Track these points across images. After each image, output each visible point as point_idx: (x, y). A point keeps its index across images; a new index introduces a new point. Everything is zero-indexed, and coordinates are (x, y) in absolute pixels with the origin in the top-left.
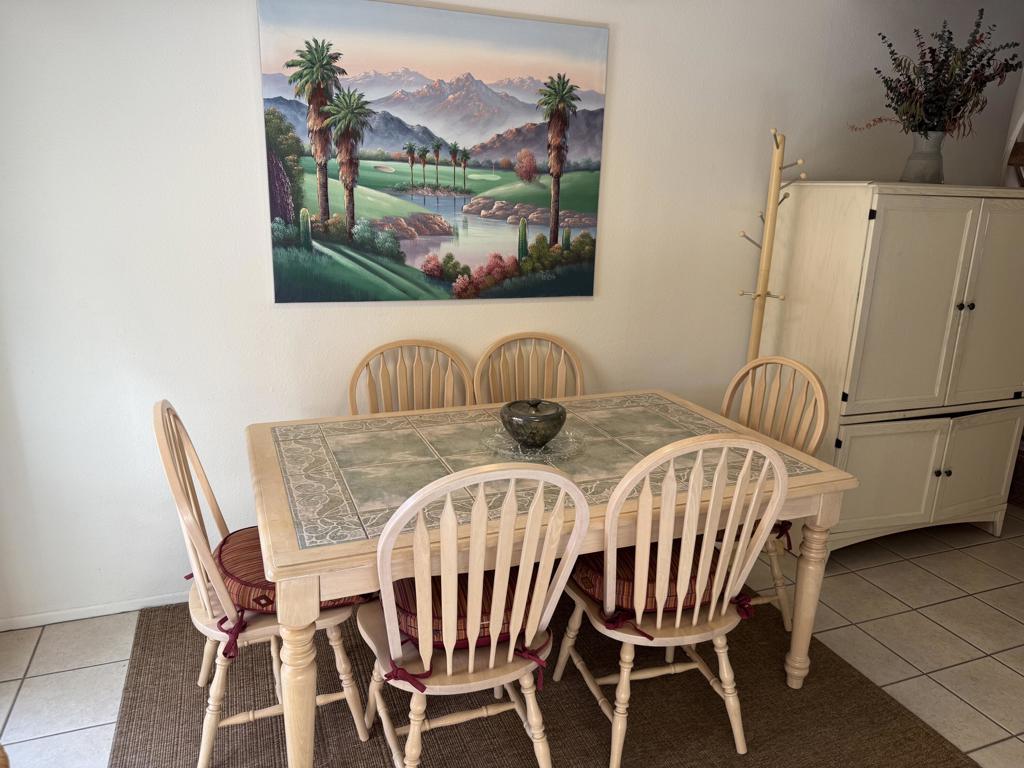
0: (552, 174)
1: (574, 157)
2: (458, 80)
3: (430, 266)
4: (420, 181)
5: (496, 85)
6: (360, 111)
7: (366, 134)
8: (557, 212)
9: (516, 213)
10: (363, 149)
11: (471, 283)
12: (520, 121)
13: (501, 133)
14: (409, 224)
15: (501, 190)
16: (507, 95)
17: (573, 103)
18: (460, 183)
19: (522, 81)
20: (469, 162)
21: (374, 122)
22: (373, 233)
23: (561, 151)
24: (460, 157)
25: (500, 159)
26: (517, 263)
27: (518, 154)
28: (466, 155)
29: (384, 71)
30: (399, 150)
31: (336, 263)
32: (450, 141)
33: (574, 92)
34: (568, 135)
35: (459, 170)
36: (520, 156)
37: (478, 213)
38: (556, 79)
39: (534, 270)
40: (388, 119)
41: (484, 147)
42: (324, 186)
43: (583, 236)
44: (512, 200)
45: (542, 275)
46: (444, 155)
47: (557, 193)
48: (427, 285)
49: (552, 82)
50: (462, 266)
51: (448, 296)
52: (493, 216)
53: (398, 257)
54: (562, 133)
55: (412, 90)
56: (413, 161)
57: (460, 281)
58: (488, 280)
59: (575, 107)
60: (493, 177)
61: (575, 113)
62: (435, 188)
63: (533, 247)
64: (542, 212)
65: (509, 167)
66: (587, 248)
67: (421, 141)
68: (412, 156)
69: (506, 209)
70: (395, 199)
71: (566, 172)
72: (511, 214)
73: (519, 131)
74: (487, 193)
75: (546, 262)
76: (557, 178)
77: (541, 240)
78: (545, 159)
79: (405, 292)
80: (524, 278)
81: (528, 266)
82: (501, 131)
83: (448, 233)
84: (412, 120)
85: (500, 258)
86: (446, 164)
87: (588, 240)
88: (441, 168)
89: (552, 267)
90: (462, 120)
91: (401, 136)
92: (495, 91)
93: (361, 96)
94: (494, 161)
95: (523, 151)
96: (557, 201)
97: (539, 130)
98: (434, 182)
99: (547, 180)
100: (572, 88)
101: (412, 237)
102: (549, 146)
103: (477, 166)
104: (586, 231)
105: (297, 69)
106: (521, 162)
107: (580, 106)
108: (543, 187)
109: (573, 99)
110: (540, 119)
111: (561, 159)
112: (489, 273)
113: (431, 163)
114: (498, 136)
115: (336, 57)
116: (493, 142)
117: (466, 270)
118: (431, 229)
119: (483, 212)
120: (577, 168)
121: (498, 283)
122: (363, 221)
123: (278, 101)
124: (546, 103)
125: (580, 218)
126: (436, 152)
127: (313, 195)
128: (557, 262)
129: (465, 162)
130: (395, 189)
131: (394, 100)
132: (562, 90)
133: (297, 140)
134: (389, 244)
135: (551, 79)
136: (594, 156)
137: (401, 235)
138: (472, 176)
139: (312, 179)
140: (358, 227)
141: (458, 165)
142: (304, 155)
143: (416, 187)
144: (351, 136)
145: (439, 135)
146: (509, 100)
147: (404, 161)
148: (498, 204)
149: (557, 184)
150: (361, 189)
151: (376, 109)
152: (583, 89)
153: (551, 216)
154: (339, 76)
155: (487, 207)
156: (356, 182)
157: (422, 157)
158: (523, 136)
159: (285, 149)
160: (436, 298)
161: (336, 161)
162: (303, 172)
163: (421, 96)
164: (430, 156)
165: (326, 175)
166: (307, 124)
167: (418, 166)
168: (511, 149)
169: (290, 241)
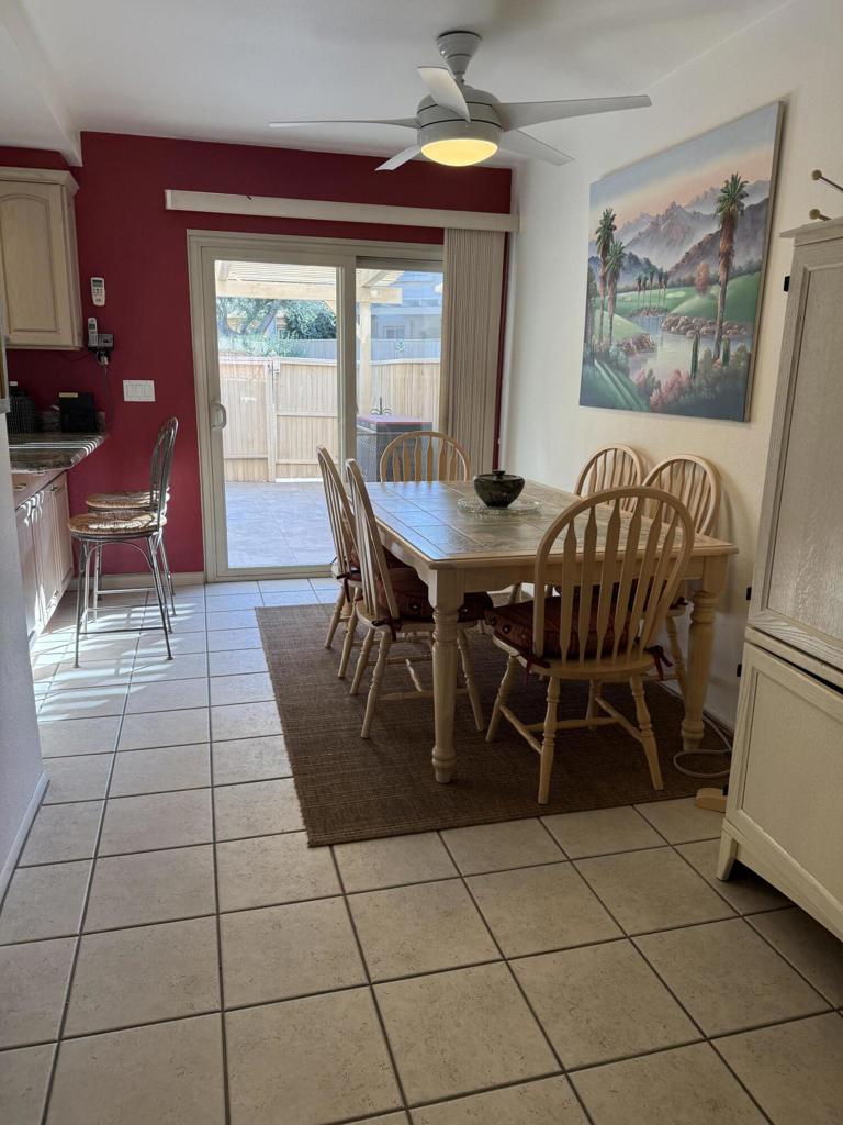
0: (720, 284)
1: (739, 262)
2: (667, 210)
3: (640, 380)
4: (641, 305)
5: (689, 206)
6: (620, 255)
7: (621, 273)
8: (721, 323)
9: (692, 328)
10: (620, 285)
11: (660, 397)
12: (701, 236)
13: (688, 250)
14: (634, 342)
15: (685, 305)
16: (695, 213)
17: (742, 201)
18: (661, 304)
19: (706, 193)
20: (669, 283)
21: (625, 262)
22: (618, 352)
23: (727, 256)
24: (663, 278)
25: (685, 275)
26: (689, 378)
27: (698, 267)
28: (667, 276)
29: (631, 220)
30: (633, 283)
31: (601, 377)
32: (659, 267)
33: (744, 189)
34: (735, 238)
35: (662, 291)
36: (698, 273)
37: (669, 329)
38: (730, 181)
39: (700, 389)
40: (633, 258)
41: (677, 267)
42: (602, 316)
43: (739, 350)
44: (692, 314)
45: (705, 394)
46: (656, 281)
47: (723, 304)
48: (638, 398)
49: (726, 186)
50: (656, 381)
51: (645, 408)
52: (678, 332)
53: (625, 371)
54: (730, 239)
55: (643, 229)
56: (640, 290)
57: (655, 394)
58: (671, 397)
59: (743, 205)
60: (681, 294)
61: (742, 211)
62: (648, 310)
63: (701, 362)
64: (710, 325)
65: (690, 283)
66: (742, 364)
67: (645, 271)
68: (642, 286)
69: (686, 325)
70: (629, 323)
71: (731, 279)
72: (688, 330)
73: (699, 244)
74: (675, 311)
75: (709, 379)
76: (724, 285)
77: (708, 353)
78: (716, 269)
79: (628, 403)
80: (693, 396)
81: (696, 384)
82: (688, 248)
83: (652, 349)
84: (641, 255)
85: (679, 373)
86: (656, 288)
87: (743, 355)
88: (653, 292)
89: (714, 385)
90: (667, 245)
91: (635, 270)
92: (688, 211)
93: (621, 243)
94: (682, 278)
95: (702, 264)
96: (722, 311)
97: (713, 238)
98: (647, 304)
99: (715, 290)
100: (742, 186)
102: (720, 254)
103: (673, 286)
104: (743, 344)
105: (599, 234)
106: (699, 275)
107: (747, 203)
108: (713, 297)
109: (742, 197)
110: (715, 228)
112: (671, 389)
113: (648, 289)
114: (687, 253)
115: (613, 219)
116: (683, 261)
117: (659, 384)
118: (643, 345)
119: (672, 329)
120: (740, 273)
121: (676, 400)
122: (615, 343)
123: (592, 260)
124: (721, 210)
125: (739, 329)
126: (651, 279)
127: (597, 325)
128: (718, 379)
129: (665, 283)
130: (630, 315)
131: (635, 242)
132: (734, 191)
133: (595, 285)
134: (623, 361)
135: (727, 182)
136: (755, 256)
137: (629, 352)
138: (670, 295)
139: (598, 313)
140: (612, 348)
141: (661, 287)
142: (597, 295)
143: (640, 311)
144: (615, 276)
145: (654, 262)
146: (696, 216)
147: (635, 290)
148: (682, 319)
149: (724, 293)
150: (616, 316)
151: (626, 251)
152: (751, 183)
153: (717, 328)
154: (614, 232)
155: (675, 323)
156: (615, 311)
157: (645, 284)
158: (703, 249)
159: (591, 293)
160: (641, 410)
161: (607, 297)
162: (595, 308)
163: (647, 233)
164: (648, 282)
165: (603, 308)
166: (599, 272)
167: (642, 293)
168: (694, 264)
169: (588, 361)
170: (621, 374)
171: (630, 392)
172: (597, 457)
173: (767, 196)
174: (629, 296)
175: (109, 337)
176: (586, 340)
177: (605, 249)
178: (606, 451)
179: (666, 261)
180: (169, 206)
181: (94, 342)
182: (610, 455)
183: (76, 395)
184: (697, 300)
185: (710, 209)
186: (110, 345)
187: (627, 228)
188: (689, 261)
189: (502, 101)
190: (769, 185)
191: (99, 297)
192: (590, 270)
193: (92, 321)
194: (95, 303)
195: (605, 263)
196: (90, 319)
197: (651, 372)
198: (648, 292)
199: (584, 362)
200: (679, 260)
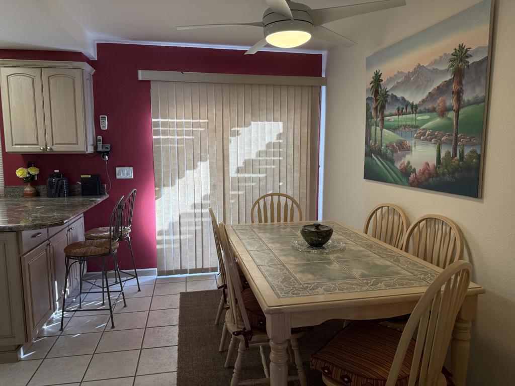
0: (454, 111)
1: (467, 96)
2: (415, 69)
3: (402, 167)
4: (400, 124)
5: (429, 65)
6: (385, 95)
7: (387, 105)
8: (456, 135)
9: (436, 137)
10: (387, 112)
11: (416, 178)
12: (439, 82)
13: (430, 91)
14: (396, 145)
15: (430, 124)
16: (434, 69)
17: (467, 60)
18: (414, 123)
19: (441, 57)
20: (418, 110)
21: (389, 99)
22: (387, 150)
23: (458, 94)
24: (414, 108)
25: (429, 106)
26: (435, 168)
27: (438, 101)
28: (416, 107)
29: (392, 76)
30: (395, 111)
31: (377, 164)
32: (411, 102)
33: (468, 53)
34: (464, 82)
35: (414, 115)
36: (438, 103)
37: (420, 138)
38: (458, 48)
39: (444, 174)
40: (394, 97)
41: (423, 101)
42: (376, 130)
43: (471, 152)
44: (434, 129)
45: (447, 178)
46: (409, 110)
47: (457, 123)
48: (401, 177)
49: (455, 52)
50: (413, 168)
51: (407, 184)
52: (426, 140)
53: (393, 162)
54: (460, 83)
55: (399, 81)
57: (412, 176)
58: (423, 178)
59: (468, 62)
60: (426, 117)
61: (468, 66)
62: (405, 126)
63: (443, 158)
64: (449, 136)
65: (433, 110)
66: (474, 160)
67: (402, 104)
68: (400, 113)
69: (431, 135)
70: (393, 134)
71: (462, 107)
72: (433, 138)
73: (438, 87)
74: (424, 127)
75: (450, 169)
76: (457, 111)
77: (448, 154)
78: (451, 102)
79: (394, 179)
80: (438, 178)
81: (440, 171)
82: (431, 90)
83: (409, 149)
84: (399, 95)
85: (428, 164)
86: (409, 113)
87: (475, 155)
88: (408, 116)
89: (453, 173)
90: (416, 89)
91: (396, 104)
92: (429, 68)
93: (386, 89)
94: (427, 108)
95: (440, 99)
96: (457, 128)
97: (448, 84)
98: (404, 123)
99: (451, 115)
100: (467, 51)
101: (397, 152)
102: (453, 92)
103: (421, 112)
104: (474, 148)
105: (372, 84)
106: (439, 106)
107: (471, 61)
108: (450, 119)
109: (467, 57)
110: (449, 77)
111: (459, 99)
112: (423, 173)
113: (405, 114)
114: (430, 93)
115: (380, 76)
116: (427, 98)
117: (414, 170)
118: (403, 148)
119: (422, 138)
120: (469, 104)
121: (427, 180)
122: (384, 145)
123: (368, 99)
124: (452, 66)
125: (470, 138)
126: (406, 108)
127: (373, 134)
128: (456, 170)
129: (416, 111)
130: (394, 129)
131: (394, 88)
132: (461, 54)
133: (371, 113)
134: (390, 155)
135: (455, 49)
136: (480, 93)
137: (394, 151)
138: (419, 118)
139: (373, 128)
140: (383, 147)
141: (413, 113)
142: (372, 118)
143: (399, 127)
144: (383, 107)
145: (407, 99)
146: (435, 71)
147: (396, 115)
148: (428, 132)
149: (457, 116)
150: (384, 130)
151: (390, 93)
152: (473, 48)
153: (453, 138)
154: (381, 83)
155: (424, 134)
156: (383, 127)
157: (402, 111)
158: (441, 90)
159: (369, 117)
160: (403, 184)
161: (379, 119)
162: (372, 125)
163: (403, 82)
164: (404, 110)
165: (376, 126)
166: (374, 105)
167: (400, 116)
168: (435, 99)
169: (368, 154)
170: (389, 163)
171: (396, 174)
172: (377, 210)
173: (486, 55)
174: (393, 118)
175: (109, 146)
176: (366, 143)
177: (376, 93)
178: (382, 207)
179: (415, 98)
180: (140, 78)
181: (100, 149)
182: (385, 209)
183: (90, 176)
184: (437, 121)
185: (445, 66)
186: (109, 150)
187: (390, 80)
188: (432, 97)
189: (312, 9)
190: (487, 49)
191: (105, 125)
192: (368, 105)
193: (100, 137)
194: (102, 128)
195: (377, 100)
196: (98, 137)
197: (409, 163)
198: (404, 116)
199: (366, 155)
200: (424, 97)
